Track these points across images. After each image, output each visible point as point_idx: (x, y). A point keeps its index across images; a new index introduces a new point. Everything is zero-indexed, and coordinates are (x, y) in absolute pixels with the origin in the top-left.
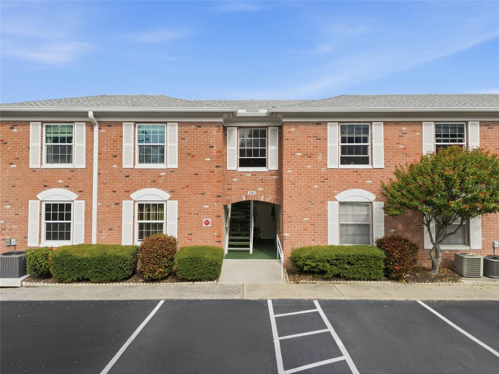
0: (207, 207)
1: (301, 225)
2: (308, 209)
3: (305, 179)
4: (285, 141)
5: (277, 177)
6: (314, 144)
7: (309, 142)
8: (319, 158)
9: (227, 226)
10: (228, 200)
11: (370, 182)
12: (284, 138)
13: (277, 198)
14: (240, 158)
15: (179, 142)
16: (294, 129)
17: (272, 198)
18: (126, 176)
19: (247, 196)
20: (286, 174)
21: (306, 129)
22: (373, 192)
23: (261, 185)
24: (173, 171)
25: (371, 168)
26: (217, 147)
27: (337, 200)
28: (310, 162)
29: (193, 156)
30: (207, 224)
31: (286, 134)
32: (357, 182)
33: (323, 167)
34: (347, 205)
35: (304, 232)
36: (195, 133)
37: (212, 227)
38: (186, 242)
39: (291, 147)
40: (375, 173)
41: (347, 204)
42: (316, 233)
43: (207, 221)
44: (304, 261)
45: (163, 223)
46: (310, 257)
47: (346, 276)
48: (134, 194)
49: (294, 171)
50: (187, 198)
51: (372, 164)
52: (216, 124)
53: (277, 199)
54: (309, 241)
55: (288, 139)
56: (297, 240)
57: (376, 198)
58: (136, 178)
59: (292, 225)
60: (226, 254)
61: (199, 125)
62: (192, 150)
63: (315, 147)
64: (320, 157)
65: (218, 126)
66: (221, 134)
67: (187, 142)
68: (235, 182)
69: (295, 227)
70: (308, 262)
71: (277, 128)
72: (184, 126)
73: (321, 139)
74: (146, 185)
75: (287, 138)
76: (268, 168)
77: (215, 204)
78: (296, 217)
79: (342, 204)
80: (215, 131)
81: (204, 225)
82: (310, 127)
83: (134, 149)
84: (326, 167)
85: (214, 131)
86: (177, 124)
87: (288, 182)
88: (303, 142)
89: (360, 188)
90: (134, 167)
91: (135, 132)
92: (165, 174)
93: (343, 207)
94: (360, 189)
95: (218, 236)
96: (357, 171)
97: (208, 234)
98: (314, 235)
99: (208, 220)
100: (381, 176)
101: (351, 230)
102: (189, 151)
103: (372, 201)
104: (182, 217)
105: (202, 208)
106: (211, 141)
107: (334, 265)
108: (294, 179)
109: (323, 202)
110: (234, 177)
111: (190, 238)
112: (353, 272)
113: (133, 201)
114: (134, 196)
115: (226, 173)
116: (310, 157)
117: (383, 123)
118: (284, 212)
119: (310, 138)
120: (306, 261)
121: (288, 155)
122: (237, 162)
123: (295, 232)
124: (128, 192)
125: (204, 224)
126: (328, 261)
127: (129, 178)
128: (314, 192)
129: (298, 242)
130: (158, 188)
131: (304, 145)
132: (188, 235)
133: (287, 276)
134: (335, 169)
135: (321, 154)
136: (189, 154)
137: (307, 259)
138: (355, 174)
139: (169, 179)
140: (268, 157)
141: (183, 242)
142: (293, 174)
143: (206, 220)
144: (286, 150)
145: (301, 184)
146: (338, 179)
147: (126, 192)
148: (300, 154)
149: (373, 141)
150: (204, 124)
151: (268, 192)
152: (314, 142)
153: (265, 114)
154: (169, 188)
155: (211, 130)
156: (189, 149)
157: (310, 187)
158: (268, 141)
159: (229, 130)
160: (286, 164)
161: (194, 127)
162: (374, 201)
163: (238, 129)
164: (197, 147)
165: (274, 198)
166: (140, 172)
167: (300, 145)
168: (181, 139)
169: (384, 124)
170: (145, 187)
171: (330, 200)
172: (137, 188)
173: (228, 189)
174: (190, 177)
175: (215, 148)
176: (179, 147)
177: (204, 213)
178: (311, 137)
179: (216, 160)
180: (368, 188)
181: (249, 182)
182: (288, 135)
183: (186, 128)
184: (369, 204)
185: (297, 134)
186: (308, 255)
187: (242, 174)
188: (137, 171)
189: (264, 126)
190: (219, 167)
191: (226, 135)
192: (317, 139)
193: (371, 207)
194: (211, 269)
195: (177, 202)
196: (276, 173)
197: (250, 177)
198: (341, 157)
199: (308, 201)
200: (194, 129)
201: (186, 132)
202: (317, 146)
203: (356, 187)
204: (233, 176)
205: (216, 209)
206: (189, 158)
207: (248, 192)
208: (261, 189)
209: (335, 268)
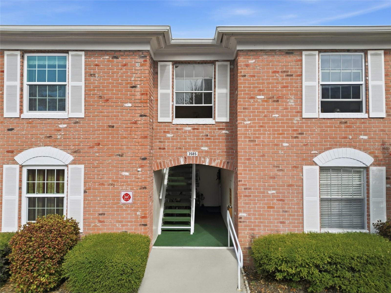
0: (127, 174)
1: (264, 200)
2: (274, 178)
3: (270, 134)
4: (240, 79)
5: (227, 132)
6: (283, 83)
7: (275, 79)
8: (290, 104)
9: (161, 198)
10: (160, 164)
11: (366, 137)
12: (239, 74)
13: (227, 161)
14: (176, 106)
15: (86, 80)
16: (254, 61)
17: (221, 161)
18: (9, 130)
19: (185, 158)
20: (242, 127)
21: (271, 61)
22: (370, 152)
23: (205, 142)
24: (77, 121)
25: (367, 117)
26: (141, 87)
27: (316, 164)
28: (277, 109)
29: (107, 100)
30: (127, 200)
31: (242, 69)
32: (346, 138)
33: (297, 116)
34: (331, 171)
35: (269, 211)
36: (110, 66)
37: (134, 203)
38: (96, 226)
39: (250, 87)
40: (372, 125)
41: (331, 169)
42: (286, 212)
43: (127, 195)
44: (277, 265)
45: (63, 197)
46: (286, 258)
47: (345, 290)
48: (20, 155)
49: (253, 123)
50: (97, 162)
51: (367, 112)
52: (141, 53)
53: (228, 163)
54: (276, 224)
55: (245, 76)
56: (259, 222)
57: (373, 160)
58: (24, 133)
59: (251, 200)
60: (159, 235)
61: (115, 55)
62: (105, 92)
63: (284, 87)
64: (292, 101)
65: (143, 57)
66: (147, 68)
67: (97, 79)
68: (169, 138)
69: (256, 204)
70: (284, 267)
71: (228, 63)
72: (93, 57)
73: (293, 75)
74: (39, 142)
75: (243, 74)
76: (214, 119)
77: (139, 170)
78: (257, 189)
79: (323, 169)
80: (139, 63)
81: (123, 201)
82: (276, 58)
83: (22, 90)
84: (301, 116)
85: (137, 64)
86: (83, 53)
87: (245, 137)
88: (267, 79)
89: (350, 146)
90: (20, 116)
91: (22, 66)
92: (65, 126)
93: (324, 174)
94: (351, 148)
95: (143, 217)
96: (346, 122)
97: (128, 214)
98: (283, 215)
99: (128, 193)
100: (381, 130)
101: (336, 208)
102: (100, 93)
103: (368, 165)
104: (89, 189)
105: (120, 176)
106: (133, 79)
107: (326, 271)
108: (254, 133)
109: (295, 167)
110: (168, 132)
111: (102, 220)
112: (357, 284)
113: (18, 166)
114: (20, 158)
115: (157, 126)
116: (278, 101)
117: (383, 51)
118: (239, 181)
119: (277, 75)
120: (280, 265)
121: (244, 98)
122: (173, 110)
123: (255, 211)
124: (12, 152)
125: (122, 199)
126: (317, 266)
127: (12, 132)
128: (282, 152)
129: (259, 226)
130: (55, 146)
131: (268, 83)
132: (99, 215)
133: (246, 282)
134: (314, 119)
135: (293, 97)
136: (101, 97)
137: (282, 261)
138: (343, 126)
139: (71, 133)
140: (215, 104)
141: (92, 225)
142: (251, 127)
143: (125, 193)
144: (241, 91)
145: (263, 141)
146: (319, 134)
147: (8, 152)
148: (262, 97)
149: (370, 78)
150: (122, 53)
151: (215, 152)
152: (283, 79)
153: (211, 41)
154: (72, 147)
155: (133, 63)
156: (101, 90)
157: (277, 145)
158: (215, 82)
159: (161, 66)
160: (241, 112)
161: (107, 57)
162: (371, 165)
163: (173, 65)
164: (113, 86)
165: (223, 160)
166: (30, 123)
167: (263, 83)
168: (89, 75)
169: (385, 54)
170: (37, 145)
171: (306, 165)
172: (25, 147)
173: (160, 148)
174: (102, 130)
175: (138, 89)
176: (86, 86)
177: (122, 183)
178: (278, 72)
179: (140, 105)
180: (362, 147)
181: (188, 138)
182: (245, 69)
183: (97, 60)
184: (362, 170)
185: (258, 68)
186: (283, 255)
187: (179, 127)
188: (25, 121)
189: (210, 61)
190: (145, 116)
191: (157, 73)
192: (287, 75)
193: (365, 175)
194: (123, 280)
195: (82, 166)
196: (226, 126)
197: (189, 132)
198: (322, 102)
199: (274, 166)
200: (109, 61)
201: (97, 65)
202: (288, 86)
203: (345, 146)
204: (167, 130)
205: (139, 176)
206: (101, 102)
207: (188, 152)
208: (206, 149)
209: (328, 276)
